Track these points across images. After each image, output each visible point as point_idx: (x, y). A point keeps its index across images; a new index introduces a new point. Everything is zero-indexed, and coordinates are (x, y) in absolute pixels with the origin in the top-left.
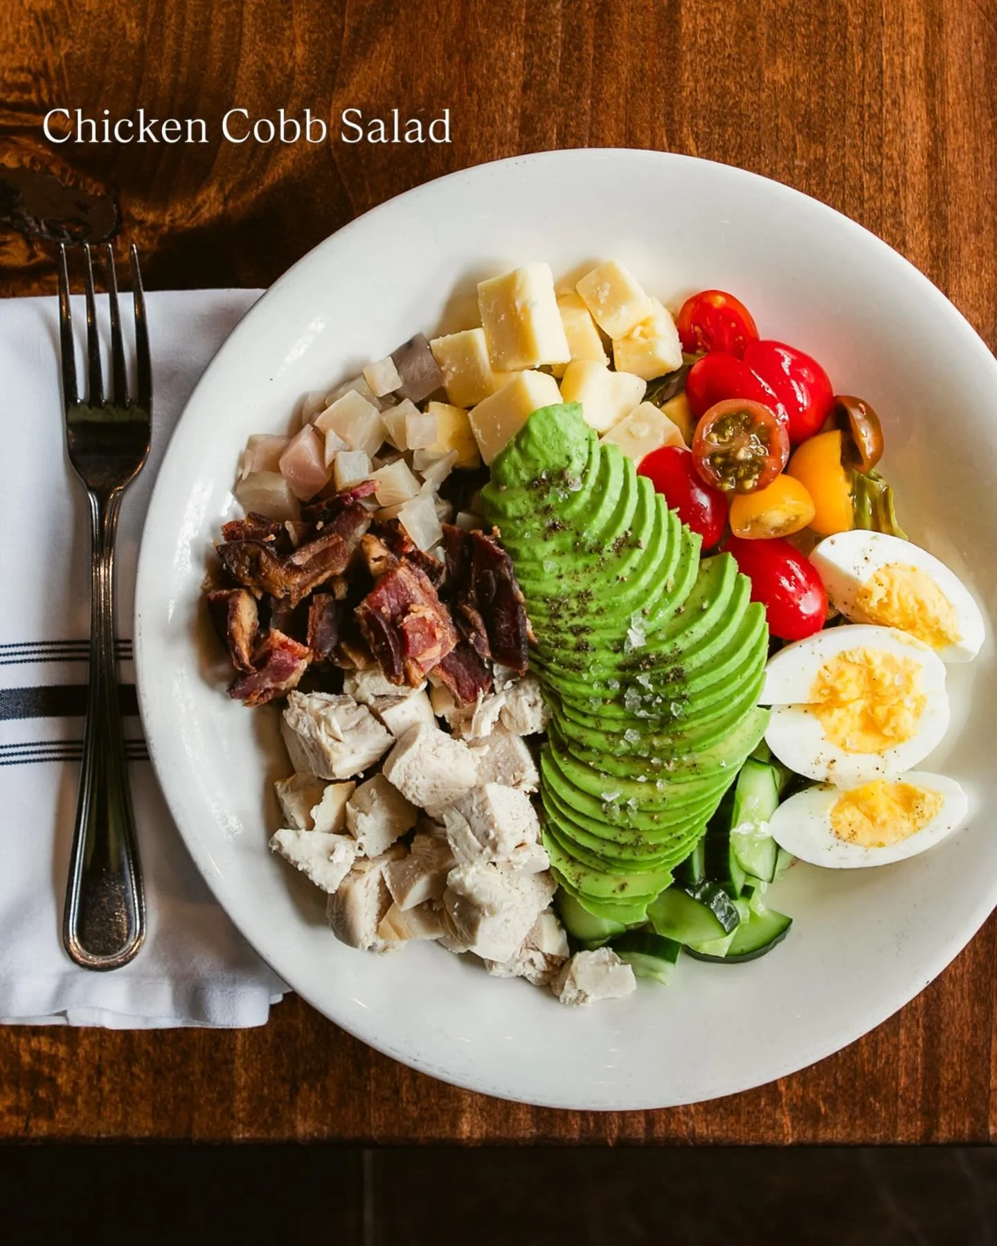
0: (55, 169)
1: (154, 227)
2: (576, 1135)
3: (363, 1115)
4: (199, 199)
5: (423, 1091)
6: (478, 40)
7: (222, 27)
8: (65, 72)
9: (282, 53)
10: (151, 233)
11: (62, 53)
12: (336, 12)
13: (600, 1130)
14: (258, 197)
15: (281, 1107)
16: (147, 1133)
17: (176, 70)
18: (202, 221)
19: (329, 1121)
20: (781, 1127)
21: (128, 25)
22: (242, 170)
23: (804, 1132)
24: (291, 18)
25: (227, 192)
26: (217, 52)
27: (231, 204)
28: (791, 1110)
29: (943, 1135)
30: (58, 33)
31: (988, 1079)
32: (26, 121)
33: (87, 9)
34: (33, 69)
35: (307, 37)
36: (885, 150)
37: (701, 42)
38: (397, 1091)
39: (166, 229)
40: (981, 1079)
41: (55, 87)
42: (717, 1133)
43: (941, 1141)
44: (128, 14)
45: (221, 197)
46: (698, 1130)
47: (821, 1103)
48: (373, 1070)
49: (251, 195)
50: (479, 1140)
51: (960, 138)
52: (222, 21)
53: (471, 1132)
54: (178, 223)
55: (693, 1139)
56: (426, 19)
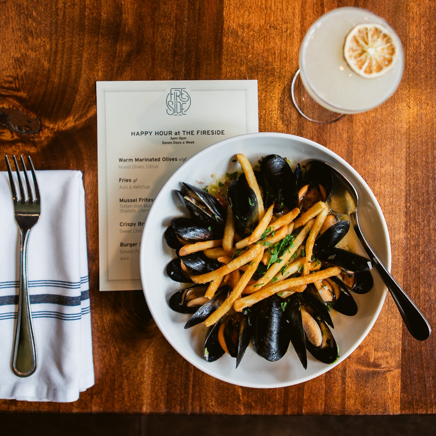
0: (20, 109)
1: (52, 129)
2: (178, 412)
3: (113, 405)
4: (67, 120)
5: (132, 398)
6: (157, 72)
7: (75, 65)
8: (24, 78)
9: (94, 74)
10: (51, 131)
11: (23, 71)
12: (112, 62)
13: (185, 410)
14: (86, 121)
15: (87, 403)
16: (46, 410)
17: (60, 78)
18: (67, 128)
19: (102, 407)
20: (241, 410)
21: (45, 63)
22: (81, 112)
23: (247, 411)
24: (98, 63)
25: (76, 119)
26: (73, 73)
27: (77, 122)
28: (243, 405)
29: (289, 412)
30: (22, 65)
31: (303, 396)
32: (11, 93)
33: (31, 57)
34: (14, 77)
35: (102, 69)
36: (285, 112)
37: (229, 76)
38: (123, 398)
39: (56, 130)
40: (301, 396)
41: (21, 83)
42: (221, 411)
43: (288, 414)
44: (45, 60)
45: (74, 120)
46: (215, 411)
47: (253, 403)
48: (116, 392)
49: (84, 120)
50: (148, 413)
51: (308, 109)
52: (75, 63)
53: (146, 410)
54: (60, 128)
55: (214, 413)
56: (141, 65)
